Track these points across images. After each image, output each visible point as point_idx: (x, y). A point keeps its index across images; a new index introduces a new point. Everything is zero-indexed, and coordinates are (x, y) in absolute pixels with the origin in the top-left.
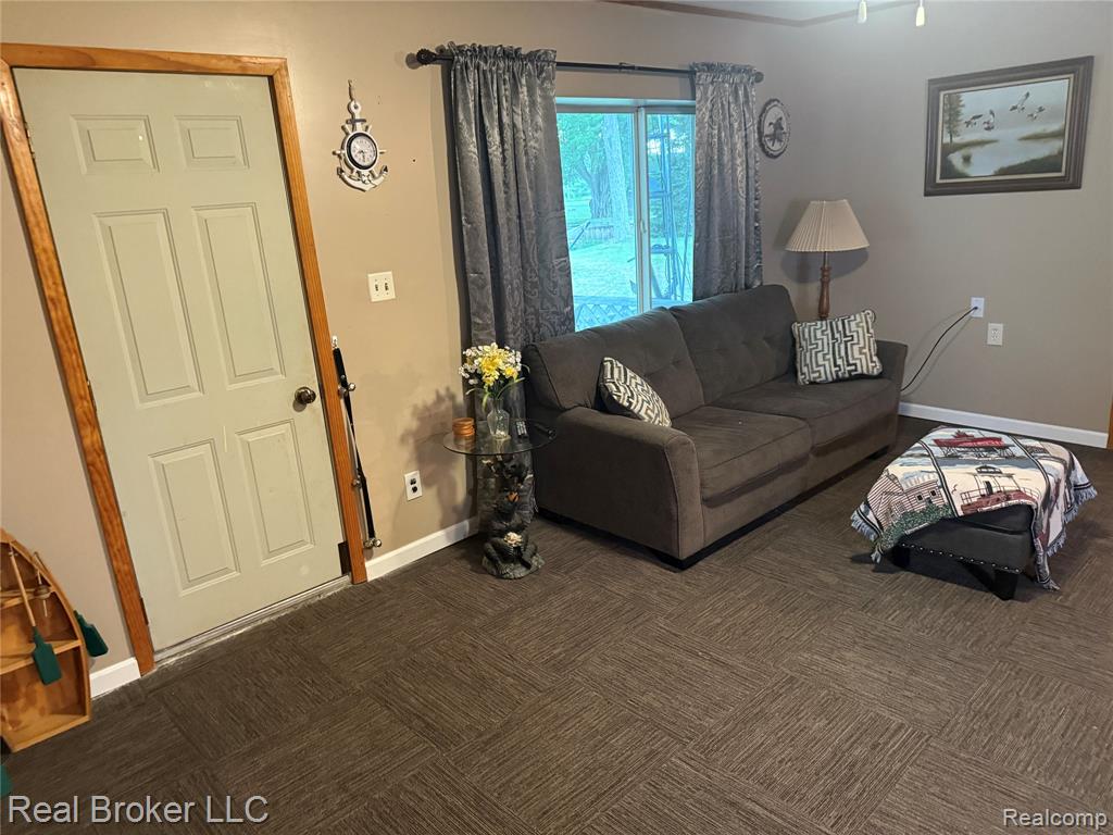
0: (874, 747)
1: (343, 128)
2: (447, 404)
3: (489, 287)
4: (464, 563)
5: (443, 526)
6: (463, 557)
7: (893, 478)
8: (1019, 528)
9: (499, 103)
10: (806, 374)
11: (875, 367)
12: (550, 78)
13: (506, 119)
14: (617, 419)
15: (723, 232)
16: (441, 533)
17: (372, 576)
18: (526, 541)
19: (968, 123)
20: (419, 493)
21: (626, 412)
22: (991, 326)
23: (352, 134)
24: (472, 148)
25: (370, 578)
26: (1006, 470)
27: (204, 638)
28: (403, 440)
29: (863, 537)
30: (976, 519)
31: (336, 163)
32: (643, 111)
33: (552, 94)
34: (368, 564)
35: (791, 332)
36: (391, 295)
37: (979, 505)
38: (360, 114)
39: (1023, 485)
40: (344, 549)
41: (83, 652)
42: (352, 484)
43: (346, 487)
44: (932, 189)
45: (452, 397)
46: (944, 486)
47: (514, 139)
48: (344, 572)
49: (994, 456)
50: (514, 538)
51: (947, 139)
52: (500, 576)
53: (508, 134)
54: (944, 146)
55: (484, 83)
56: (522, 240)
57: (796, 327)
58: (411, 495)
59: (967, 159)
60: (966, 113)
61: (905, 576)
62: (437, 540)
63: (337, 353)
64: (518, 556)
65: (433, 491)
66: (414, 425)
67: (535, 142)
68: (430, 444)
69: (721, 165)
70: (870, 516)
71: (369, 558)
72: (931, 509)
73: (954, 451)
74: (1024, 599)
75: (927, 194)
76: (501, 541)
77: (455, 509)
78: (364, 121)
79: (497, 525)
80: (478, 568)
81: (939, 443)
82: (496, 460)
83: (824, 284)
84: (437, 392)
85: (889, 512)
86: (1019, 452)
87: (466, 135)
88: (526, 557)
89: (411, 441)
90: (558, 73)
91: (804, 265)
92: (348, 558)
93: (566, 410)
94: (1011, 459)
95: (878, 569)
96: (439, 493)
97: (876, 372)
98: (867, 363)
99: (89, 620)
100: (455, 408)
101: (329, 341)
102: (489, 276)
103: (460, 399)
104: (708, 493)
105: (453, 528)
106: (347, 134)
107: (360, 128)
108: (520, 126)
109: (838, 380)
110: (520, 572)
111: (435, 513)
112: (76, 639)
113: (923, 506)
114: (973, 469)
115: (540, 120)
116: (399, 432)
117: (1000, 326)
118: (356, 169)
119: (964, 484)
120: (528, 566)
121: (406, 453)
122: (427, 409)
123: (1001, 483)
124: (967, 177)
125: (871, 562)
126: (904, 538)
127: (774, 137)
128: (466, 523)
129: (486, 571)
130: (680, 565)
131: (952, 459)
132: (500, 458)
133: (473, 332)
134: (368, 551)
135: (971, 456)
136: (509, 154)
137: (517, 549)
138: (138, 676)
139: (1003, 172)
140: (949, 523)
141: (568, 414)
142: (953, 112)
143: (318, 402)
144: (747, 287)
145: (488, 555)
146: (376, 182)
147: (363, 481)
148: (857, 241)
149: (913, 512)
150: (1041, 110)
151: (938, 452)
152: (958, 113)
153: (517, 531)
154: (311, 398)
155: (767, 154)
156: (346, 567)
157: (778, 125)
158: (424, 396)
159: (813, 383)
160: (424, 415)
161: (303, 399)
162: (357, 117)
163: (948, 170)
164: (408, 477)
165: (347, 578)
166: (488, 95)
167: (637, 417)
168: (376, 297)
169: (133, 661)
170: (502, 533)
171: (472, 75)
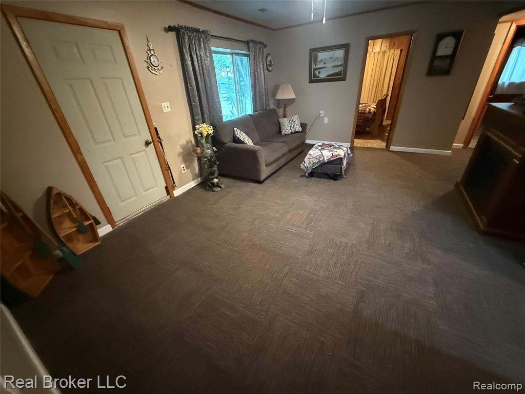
0: (315, 214)
1: (147, 52)
2: (190, 144)
3: (199, 107)
4: (202, 189)
5: (193, 180)
6: (201, 188)
7: (310, 155)
8: (339, 163)
9: (195, 47)
10: (284, 132)
11: (300, 129)
12: (209, 40)
13: (198, 53)
14: (241, 144)
15: (260, 93)
16: (193, 182)
17: (176, 195)
18: (219, 181)
19: (320, 62)
20: (185, 171)
21: (242, 142)
22: (325, 118)
23: (150, 55)
24: (189, 62)
25: (175, 196)
26: (335, 150)
27: (130, 217)
28: (179, 155)
29: (303, 170)
30: (330, 162)
31: (146, 65)
32: (234, 55)
33: (210, 45)
34: (174, 192)
35: (279, 121)
36: (169, 110)
37: (330, 159)
38: (152, 47)
39: (340, 153)
40: (166, 188)
41: (94, 224)
42: (166, 169)
43: (164, 170)
44: (311, 81)
45: (191, 142)
46: (322, 155)
47: (201, 59)
48: (168, 195)
49: (332, 148)
50: (216, 180)
51: (314, 67)
52: (213, 191)
53: (199, 58)
54: (314, 69)
55: (190, 40)
56: (206, 93)
57: (280, 120)
58: (183, 172)
59: (319, 72)
60: (319, 59)
61: (313, 178)
62: (192, 184)
63: (156, 129)
64: (218, 185)
65: (189, 170)
66: (181, 150)
67: (208, 62)
68: (187, 156)
69: (257, 72)
70: (305, 165)
71: (174, 190)
72: (320, 161)
73: (323, 147)
74: (339, 180)
75: (309, 83)
76: (212, 181)
77: (196, 175)
78: (153, 50)
79: (211, 177)
80: (206, 190)
81: (319, 146)
82: (208, 159)
83: (285, 108)
84: (187, 141)
85: (310, 163)
86: (337, 146)
87: (187, 57)
88: (219, 185)
89: (181, 155)
90: (211, 39)
91: (279, 103)
92: (168, 191)
93: (225, 143)
94: (335, 148)
95: (307, 177)
96: (191, 171)
97: (300, 131)
98: (299, 129)
99: (93, 215)
100: (193, 145)
101: (153, 125)
102: (198, 104)
103: (193, 142)
104: (267, 163)
105: (196, 180)
106: (149, 54)
107: (152, 53)
108: (202, 55)
109: (292, 133)
110: (219, 189)
111: (190, 176)
112: (90, 220)
113: (318, 160)
114: (328, 151)
115: (208, 54)
116: (178, 152)
117: (327, 118)
118: (153, 67)
119: (327, 154)
120: (220, 187)
121: (180, 159)
122: (184, 146)
123: (335, 153)
124: (318, 77)
125: (305, 176)
126: (313, 169)
127: (270, 65)
128: (199, 179)
129: (208, 190)
130: (260, 182)
131: (323, 149)
132: (209, 158)
133: (196, 121)
134: (173, 188)
135: (327, 148)
136: (200, 64)
137: (217, 183)
138: (112, 230)
139: (328, 76)
140: (323, 164)
141: (227, 144)
142: (316, 58)
143: (152, 144)
144: (266, 109)
145: (209, 186)
146: (161, 72)
147: (169, 168)
148: (292, 96)
149: (315, 163)
150: (337, 58)
151: (320, 148)
152: (317, 59)
153: (216, 178)
154: (150, 143)
155: (268, 70)
156: (168, 193)
157: (270, 62)
158: (183, 142)
159: (286, 134)
160: (184, 147)
161: (147, 144)
162: (151, 48)
163: (315, 76)
164: (182, 166)
165: (169, 196)
166: (192, 44)
167: (246, 144)
168: (165, 110)
169: (109, 225)
170: (212, 179)
171: (186, 37)
